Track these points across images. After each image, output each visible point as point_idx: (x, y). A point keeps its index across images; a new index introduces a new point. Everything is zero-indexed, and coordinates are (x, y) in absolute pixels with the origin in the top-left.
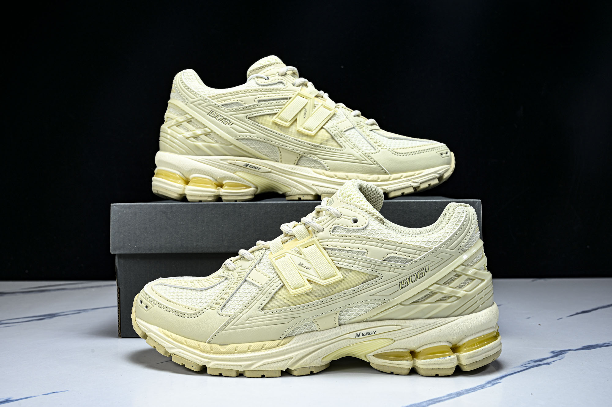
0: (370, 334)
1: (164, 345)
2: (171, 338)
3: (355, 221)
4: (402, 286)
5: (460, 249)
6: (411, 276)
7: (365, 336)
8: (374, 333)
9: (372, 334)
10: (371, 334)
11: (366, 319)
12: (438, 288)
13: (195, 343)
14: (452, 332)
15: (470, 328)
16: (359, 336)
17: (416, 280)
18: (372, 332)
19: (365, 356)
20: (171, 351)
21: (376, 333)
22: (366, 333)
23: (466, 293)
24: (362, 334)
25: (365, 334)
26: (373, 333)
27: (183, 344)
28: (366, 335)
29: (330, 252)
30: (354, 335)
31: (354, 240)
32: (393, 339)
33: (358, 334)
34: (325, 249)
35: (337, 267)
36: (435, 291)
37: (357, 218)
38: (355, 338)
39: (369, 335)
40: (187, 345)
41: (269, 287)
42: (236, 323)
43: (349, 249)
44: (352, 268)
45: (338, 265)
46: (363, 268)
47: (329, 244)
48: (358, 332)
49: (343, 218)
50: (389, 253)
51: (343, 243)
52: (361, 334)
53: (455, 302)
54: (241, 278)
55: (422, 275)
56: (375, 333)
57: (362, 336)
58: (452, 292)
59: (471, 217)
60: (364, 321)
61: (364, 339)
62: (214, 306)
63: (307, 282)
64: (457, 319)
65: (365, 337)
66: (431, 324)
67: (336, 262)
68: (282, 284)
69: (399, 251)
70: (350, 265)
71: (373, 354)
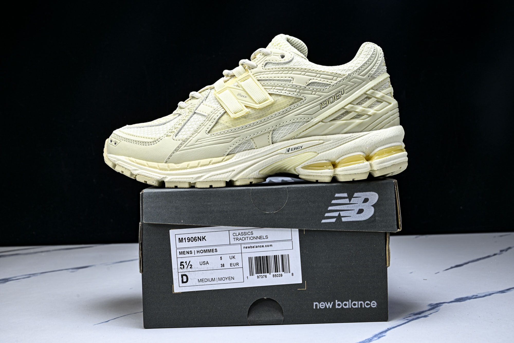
0: (297, 149)
1: (130, 168)
2: (136, 163)
3: (283, 57)
4: (323, 106)
5: (370, 77)
6: (330, 98)
7: (294, 151)
8: (301, 147)
9: (299, 148)
10: (298, 148)
11: (294, 137)
12: (352, 108)
13: (155, 164)
14: (365, 143)
15: (380, 140)
16: (288, 151)
17: (334, 101)
18: (299, 147)
19: (295, 170)
20: (135, 173)
21: (303, 148)
22: (294, 148)
23: (376, 112)
24: (291, 149)
25: (293, 149)
26: (300, 148)
27: (145, 166)
28: (294, 150)
29: (262, 82)
30: (284, 150)
31: (282, 71)
32: (317, 152)
33: (288, 149)
34: (258, 80)
35: (269, 94)
36: (350, 110)
37: (284, 55)
38: (285, 153)
39: (297, 150)
40: (148, 167)
41: (214, 114)
42: (188, 145)
43: (278, 79)
44: (281, 94)
45: (270, 92)
46: (290, 92)
47: (262, 76)
48: (288, 148)
49: (273, 55)
50: (311, 79)
51: (273, 75)
52: (290, 149)
53: (367, 119)
54: (191, 111)
55: (339, 97)
56: (301, 148)
57: (291, 150)
58: (364, 111)
59: (378, 52)
60: (293, 138)
61: (293, 154)
62: (170, 134)
63: (245, 107)
64: (369, 133)
65: (294, 152)
66: (347, 138)
67: (267, 90)
68: (225, 111)
69: (319, 77)
70: (279, 91)
71: (301, 166)
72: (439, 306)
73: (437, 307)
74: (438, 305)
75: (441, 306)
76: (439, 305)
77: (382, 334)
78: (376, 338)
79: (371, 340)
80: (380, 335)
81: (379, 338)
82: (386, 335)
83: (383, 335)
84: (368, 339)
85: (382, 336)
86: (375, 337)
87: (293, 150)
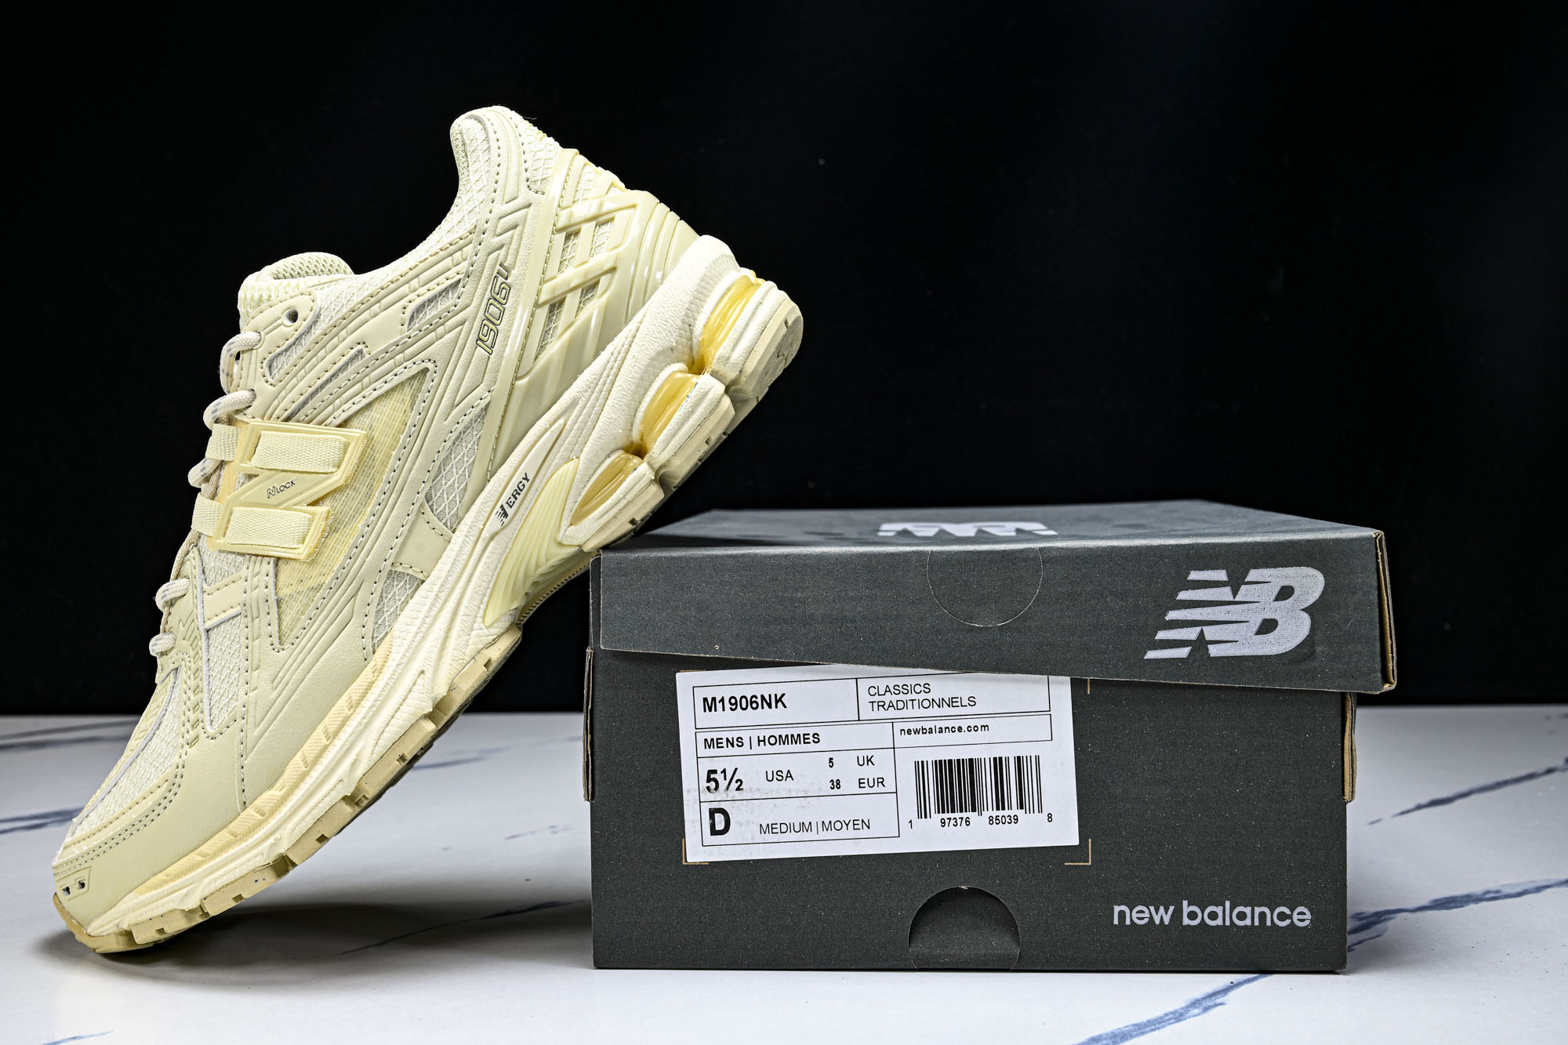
0: (521, 490)
1: (170, 907)
2: (174, 879)
3: (294, 317)
4: (489, 343)
5: (531, 185)
6: (486, 310)
7: (517, 503)
8: (526, 479)
9: (524, 485)
10: (522, 488)
11: (488, 470)
12: (556, 287)
13: (222, 838)
16: (505, 515)
17: (502, 310)
18: (521, 482)
19: (560, 544)
20: (192, 903)
21: (531, 477)
22: (513, 495)
23: (617, 251)
24: (507, 503)
25: (513, 499)
26: (524, 482)
27: (202, 863)
28: (516, 499)
29: (301, 415)
30: (495, 522)
31: (322, 348)
32: (571, 457)
33: (500, 510)
34: (287, 420)
35: (341, 425)
36: (556, 297)
37: (292, 309)
38: (504, 527)
39: (523, 493)
40: (212, 857)
41: (254, 592)
42: (259, 715)
43: (329, 373)
44: (367, 400)
45: (339, 421)
46: (384, 379)
47: (288, 403)
48: (498, 509)
49: (267, 334)
50: (405, 308)
51: (309, 375)
52: (506, 506)
53: (614, 284)
54: (196, 637)
55: (504, 291)
56: (528, 480)
57: (511, 507)
58: (589, 271)
60: (488, 477)
61: (522, 510)
62: (192, 734)
63: (311, 508)
64: (648, 310)
65: (520, 505)
66: (608, 364)
67: (330, 420)
68: (272, 560)
69: (420, 286)
70: (358, 399)
71: (566, 522)
72: (1385, 920)
73: (1379, 923)
74: (1380, 917)
75: (1390, 919)
76: (1383, 918)
77: (1213, 998)
78: (1196, 1011)
79: (1181, 1015)
80: (1210, 1003)
81: (1206, 1009)
82: (1225, 1002)
83: (1219, 1001)
84: (1172, 1013)
85: (1216, 1005)
86: (1195, 1007)
87: (514, 502)
